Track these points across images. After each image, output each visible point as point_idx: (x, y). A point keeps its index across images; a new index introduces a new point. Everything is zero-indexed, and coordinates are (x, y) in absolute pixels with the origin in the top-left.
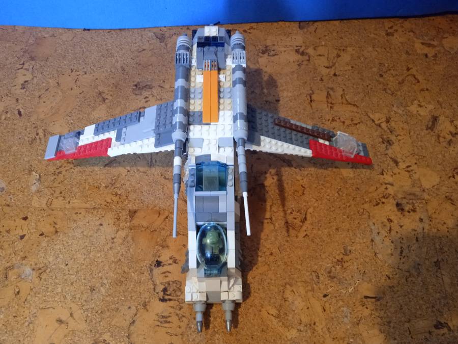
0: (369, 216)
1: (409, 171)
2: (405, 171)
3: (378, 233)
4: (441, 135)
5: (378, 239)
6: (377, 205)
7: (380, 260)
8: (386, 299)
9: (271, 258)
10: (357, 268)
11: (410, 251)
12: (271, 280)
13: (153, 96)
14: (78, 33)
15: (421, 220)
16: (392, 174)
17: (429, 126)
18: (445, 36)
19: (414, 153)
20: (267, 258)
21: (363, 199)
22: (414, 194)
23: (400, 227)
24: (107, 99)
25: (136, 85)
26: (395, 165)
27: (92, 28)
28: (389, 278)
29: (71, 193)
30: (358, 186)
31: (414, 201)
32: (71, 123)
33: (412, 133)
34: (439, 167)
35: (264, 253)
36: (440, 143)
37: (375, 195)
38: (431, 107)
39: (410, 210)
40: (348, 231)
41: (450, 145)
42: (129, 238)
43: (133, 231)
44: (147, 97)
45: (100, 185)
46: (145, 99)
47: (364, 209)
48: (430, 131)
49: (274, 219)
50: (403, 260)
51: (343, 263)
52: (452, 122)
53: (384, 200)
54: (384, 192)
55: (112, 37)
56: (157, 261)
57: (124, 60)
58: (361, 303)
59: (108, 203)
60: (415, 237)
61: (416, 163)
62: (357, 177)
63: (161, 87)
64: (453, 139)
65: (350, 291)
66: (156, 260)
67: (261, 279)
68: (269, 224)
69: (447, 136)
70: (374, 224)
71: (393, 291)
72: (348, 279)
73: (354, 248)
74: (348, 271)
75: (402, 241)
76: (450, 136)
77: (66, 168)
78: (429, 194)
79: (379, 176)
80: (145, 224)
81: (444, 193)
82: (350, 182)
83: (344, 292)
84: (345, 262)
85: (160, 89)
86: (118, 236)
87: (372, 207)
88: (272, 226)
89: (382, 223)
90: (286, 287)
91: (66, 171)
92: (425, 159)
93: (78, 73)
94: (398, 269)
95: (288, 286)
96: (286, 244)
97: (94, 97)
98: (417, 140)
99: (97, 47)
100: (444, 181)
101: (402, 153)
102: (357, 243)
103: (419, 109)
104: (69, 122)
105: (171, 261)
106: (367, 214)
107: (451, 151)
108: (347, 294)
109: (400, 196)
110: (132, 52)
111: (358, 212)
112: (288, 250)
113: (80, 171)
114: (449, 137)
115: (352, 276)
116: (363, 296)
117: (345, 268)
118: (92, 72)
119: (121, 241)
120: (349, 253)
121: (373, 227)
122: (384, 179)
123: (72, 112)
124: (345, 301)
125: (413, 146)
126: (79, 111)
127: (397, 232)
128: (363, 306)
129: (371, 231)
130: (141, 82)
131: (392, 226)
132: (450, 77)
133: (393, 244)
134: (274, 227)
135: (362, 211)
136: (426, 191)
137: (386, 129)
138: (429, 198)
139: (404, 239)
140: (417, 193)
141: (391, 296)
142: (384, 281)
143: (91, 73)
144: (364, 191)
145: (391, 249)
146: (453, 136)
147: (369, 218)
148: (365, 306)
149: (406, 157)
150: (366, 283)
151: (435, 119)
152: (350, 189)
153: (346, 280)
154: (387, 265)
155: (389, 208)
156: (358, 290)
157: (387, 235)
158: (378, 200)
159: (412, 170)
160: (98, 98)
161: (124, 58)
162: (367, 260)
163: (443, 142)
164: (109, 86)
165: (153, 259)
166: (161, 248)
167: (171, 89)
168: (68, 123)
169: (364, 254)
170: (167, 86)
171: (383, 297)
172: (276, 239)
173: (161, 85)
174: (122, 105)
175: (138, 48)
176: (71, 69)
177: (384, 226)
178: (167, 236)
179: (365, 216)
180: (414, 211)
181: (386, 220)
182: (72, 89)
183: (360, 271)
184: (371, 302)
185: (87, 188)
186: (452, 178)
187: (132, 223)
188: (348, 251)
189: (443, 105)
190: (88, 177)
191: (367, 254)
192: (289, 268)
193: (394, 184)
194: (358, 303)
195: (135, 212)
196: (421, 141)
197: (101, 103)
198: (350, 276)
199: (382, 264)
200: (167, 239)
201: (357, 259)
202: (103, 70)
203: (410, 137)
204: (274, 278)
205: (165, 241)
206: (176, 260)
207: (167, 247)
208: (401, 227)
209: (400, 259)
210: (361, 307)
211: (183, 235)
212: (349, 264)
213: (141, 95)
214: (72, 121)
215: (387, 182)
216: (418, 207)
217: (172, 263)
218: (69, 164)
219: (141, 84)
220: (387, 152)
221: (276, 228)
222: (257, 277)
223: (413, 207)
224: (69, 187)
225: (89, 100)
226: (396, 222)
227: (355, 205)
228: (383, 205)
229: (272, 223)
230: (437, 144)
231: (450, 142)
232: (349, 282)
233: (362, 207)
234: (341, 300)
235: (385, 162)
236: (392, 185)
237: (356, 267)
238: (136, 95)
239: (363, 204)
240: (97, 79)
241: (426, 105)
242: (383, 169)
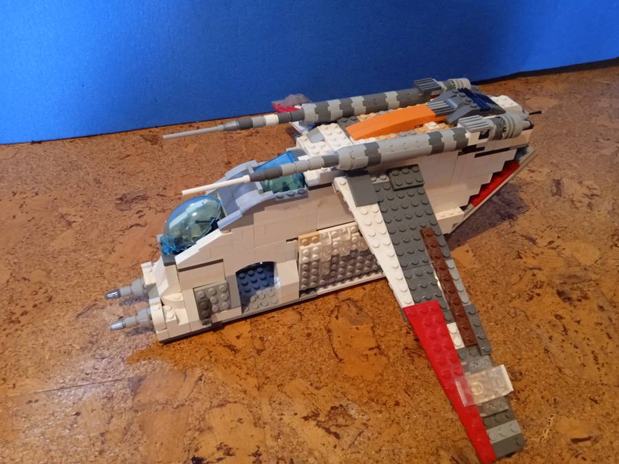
0: (526, 316)
1: (554, 248)
2: (549, 248)
3: (550, 338)
4: (574, 199)
5: (553, 347)
6: (531, 298)
7: (570, 377)
8: (607, 437)
9: (399, 410)
10: (543, 398)
11: (606, 354)
12: (410, 448)
13: (150, 208)
14: (22, 148)
15: (601, 308)
16: (533, 255)
17: (555, 191)
18: (526, 98)
19: (550, 226)
20: (392, 413)
21: (508, 294)
22: (575, 276)
23: (577, 324)
24: (74, 222)
25: (121, 199)
26: (531, 243)
27: (44, 139)
28: (596, 402)
29: (17, 370)
30: (494, 278)
31: (579, 285)
32: (15, 263)
33: (536, 203)
34: (591, 237)
35: (385, 404)
36: (578, 208)
37: (522, 285)
38: (546, 170)
39: (580, 298)
40: (506, 344)
41: (591, 209)
42: (135, 428)
43: (140, 413)
44: (140, 211)
45: (70, 348)
46: (137, 213)
47: (514, 308)
48: (557, 197)
49: (383, 347)
50: (603, 370)
51: (517, 394)
52: (581, 182)
53: (538, 291)
54: (533, 280)
55: (77, 147)
56: (194, 459)
57: (98, 171)
58: (572, 452)
59: (87, 374)
60: (604, 332)
61: (559, 237)
62: (486, 267)
63: (162, 196)
64: (593, 201)
65: (545, 438)
66: (191, 457)
67: (393, 451)
68: (378, 356)
69: (583, 200)
70: (538, 326)
71: (612, 422)
72: (534, 418)
73: (524, 367)
74: (531, 405)
75: (589, 343)
76: (586, 199)
77: (7, 331)
78: (595, 273)
79: (516, 261)
80: (161, 397)
81: (614, 267)
82: (479, 274)
83: (538, 440)
84: (519, 392)
85: (159, 198)
86: (112, 427)
87: (525, 302)
88: (384, 359)
89: (549, 322)
90: (439, 456)
91: (7, 336)
92: (568, 230)
93: (25, 196)
94: (602, 384)
95: (442, 453)
96: (416, 382)
97: (52, 222)
98: (546, 209)
99: (53, 160)
100: (605, 253)
101: (534, 227)
102: (525, 359)
103: (532, 174)
104: (11, 261)
105: (220, 454)
106: (523, 314)
107: (597, 216)
108: (544, 443)
109: (558, 282)
110: (111, 160)
111: (508, 313)
112: (422, 391)
113: (33, 332)
114: (586, 201)
115: (539, 412)
116: (569, 441)
117: (524, 402)
118: (48, 191)
119: (118, 436)
120: (520, 377)
121: (539, 331)
122: (525, 263)
123: (16, 248)
124: (545, 455)
125: (545, 217)
126: (27, 244)
127: (576, 331)
128: (576, 457)
129: (538, 337)
130: (128, 194)
131: (565, 324)
132: (554, 136)
133: (578, 350)
134: (389, 360)
135: (512, 311)
136: (589, 268)
137: (500, 203)
138: (598, 277)
139: (591, 339)
140: (578, 274)
141: (612, 431)
142: (589, 408)
143: (46, 193)
144: (504, 283)
145: (579, 358)
146: (591, 199)
147: (528, 319)
148: (580, 457)
149: (543, 232)
150: (564, 418)
151: (558, 183)
152: (483, 284)
153: (532, 420)
154: (583, 382)
155: (550, 300)
156: (557, 432)
157: (563, 338)
158: (529, 292)
159: (558, 246)
160: (59, 223)
161: (97, 169)
162: (552, 381)
163: (581, 207)
164: (77, 205)
165: (186, 456)
166: (197, 433)
167: (178, 196)
168: (9, 264)
169: (544, 374)
170: (170, 193)
171: (602, 435)
172: (397, 378)
173: (161, 194)
174: (100, 227)
175: (118, 155)
176: (13, 192)
177: (554, 326)
178: (205, 411)
179: (520, 318)
180: (586, 297)
181: (554, 318)
182: (14, 217)
183: (548, 401)
184: (586, 447)
185: (47, 358)
186: (614, 248)
187: (137, 399)
188: (518, 374)
189: (560, 167)
190: (46, 339)
191: (547, 372)
192: (434, 421)
193: (543, 268)
194: (567, 456)
195: (140, 380)
196: (553, 210)
197: (65, 229)
198: (537, 413)
199: (576, 383)
200: (207, 417)
201: (536, 383)
202: (65, 186)
203: (536, 207)
204: (414, 444)
205: (203, 419)
206: (230, 449)
207: (210, 428)
208: (578, 322)
209: (598, 368)
210: (575, 460)
211: (235, 402)
212: (526, 393)
213: (131, 209)
214: (16, 260)
215: (531, 266)
216: (588, 292)
217: (222, 456)
218: (11, 325)
219: (128, 196)
220: (513, 230)
221: (391, 360)
222: (384, 449)
223: (581, 292)
224: (13, 361)
225: (44, 228)
226: (568, 317)
227: (499, 304)
228: (540, 298)
229: (382, 353)
230: (575, 210)
231: (590, 205)
232: (539, 422)
233: (511, 305)
234: (538, 455)
235: (517, 242)
236: (540, 269)
237: (539, 396)
238: (122, 210)
239: (510, 301)
240: (55, 199)
241: (540, 170)
242: (518, 251)
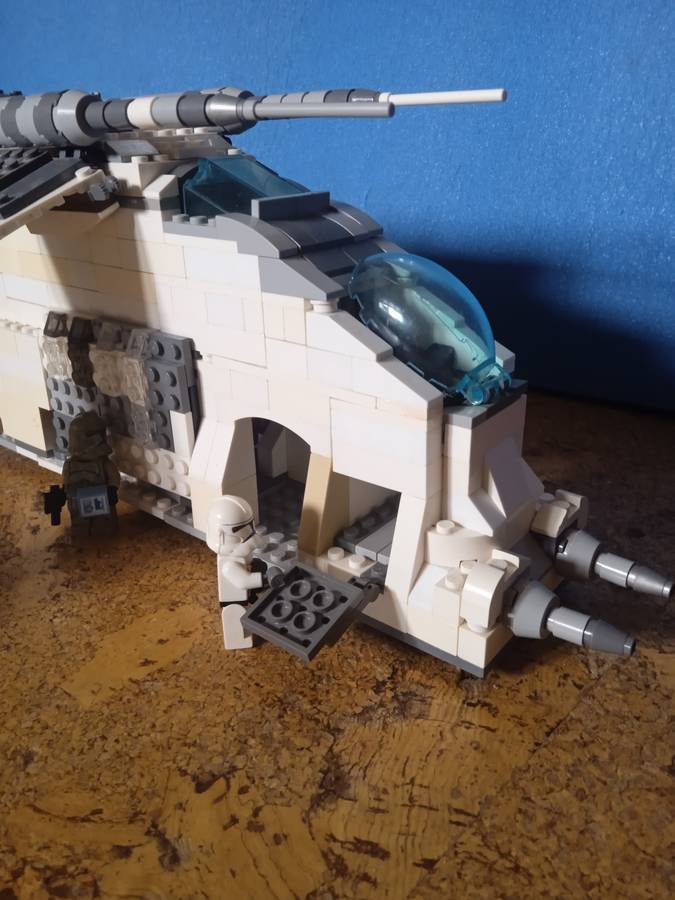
1: (339, 868)
16: (245, 814)
19: (478, 818)
26: (312, 791)
79: (177, 780)
98: (563, 776)
101: (411, 772)
122: (180, 807)
144: (33, 783)
159: (366, 878)
196: (581, 795)
215: (170, 827)
220: (349, 726)
235: (285, 752)
236: (172, 858)
242: (234, 769)
